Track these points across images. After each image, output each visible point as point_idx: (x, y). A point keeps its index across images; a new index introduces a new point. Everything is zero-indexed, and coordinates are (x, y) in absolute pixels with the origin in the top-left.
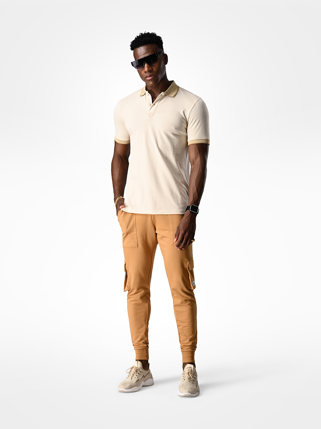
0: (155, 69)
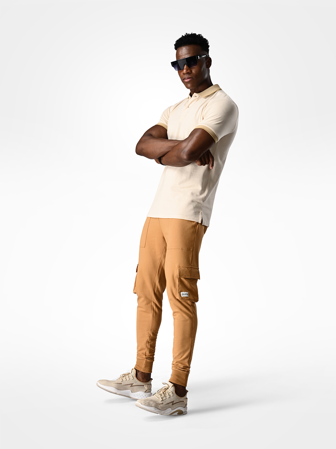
0: (194, 71)
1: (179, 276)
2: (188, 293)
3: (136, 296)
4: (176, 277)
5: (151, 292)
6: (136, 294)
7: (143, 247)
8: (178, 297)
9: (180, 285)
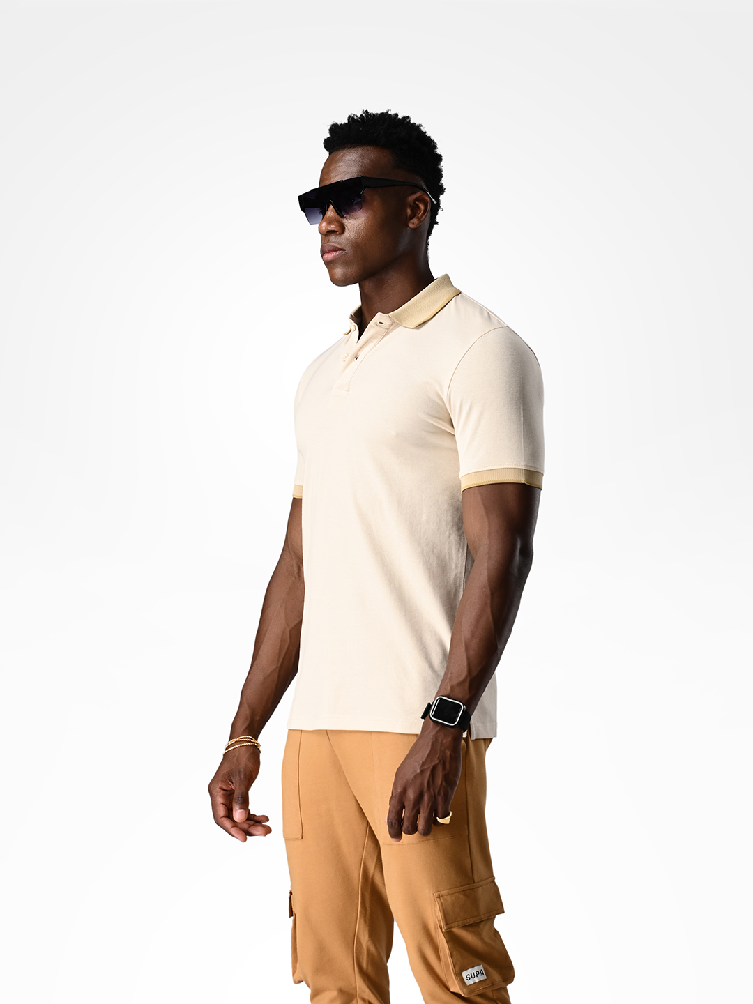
1: (447, 924)
2: (480, 968)
3: (304, 991)
4: (436, 929)
5: (350, 970)
6: (304, 983)
7: (297, 839)
8: (456, 988)
9: (455, 953)
